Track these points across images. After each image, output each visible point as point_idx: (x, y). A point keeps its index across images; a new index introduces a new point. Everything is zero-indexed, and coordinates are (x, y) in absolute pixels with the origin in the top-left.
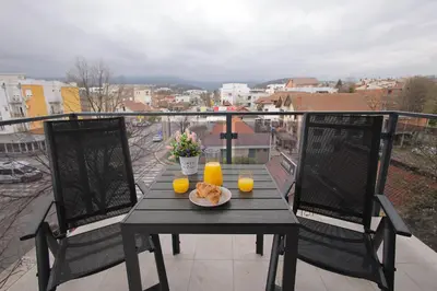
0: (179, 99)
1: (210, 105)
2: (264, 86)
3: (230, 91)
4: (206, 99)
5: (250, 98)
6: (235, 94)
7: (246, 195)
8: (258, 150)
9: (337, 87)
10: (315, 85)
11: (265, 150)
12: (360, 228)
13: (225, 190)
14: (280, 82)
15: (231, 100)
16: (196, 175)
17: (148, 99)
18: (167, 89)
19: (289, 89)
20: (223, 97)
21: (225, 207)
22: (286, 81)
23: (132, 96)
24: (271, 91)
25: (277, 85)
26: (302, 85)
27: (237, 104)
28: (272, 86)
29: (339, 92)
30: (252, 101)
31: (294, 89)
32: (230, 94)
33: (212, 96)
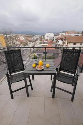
0: (32, 38)
1: (42, 40)
2: (58, 34)
3: (48, 35)
4: (41, 38)
5: (54, 38)
6: (49, 37)
7: (48, 68)
8: (56, 54)
9: (81, 34)
10: (75, 33)
11: (58, 54)
12: (73, 75)
13: (43, 67)
14: (63, 32)
15: (48, 38)
16: (37, 63)
17: (24, 38)
18: (29, 35)
19: (66, 35)
20: (46, 38)
21: (43, 70)
22: (66, 32)
23: (19, 38)
24: (60, 35)
25: (62, 33)
26: (70, 33)
27: (50, 40)
28: (61, 34)
29: (82, 35)
30: (54, 39)
31: (68, 35)
32: (48, 37)
33: (42, 37)
